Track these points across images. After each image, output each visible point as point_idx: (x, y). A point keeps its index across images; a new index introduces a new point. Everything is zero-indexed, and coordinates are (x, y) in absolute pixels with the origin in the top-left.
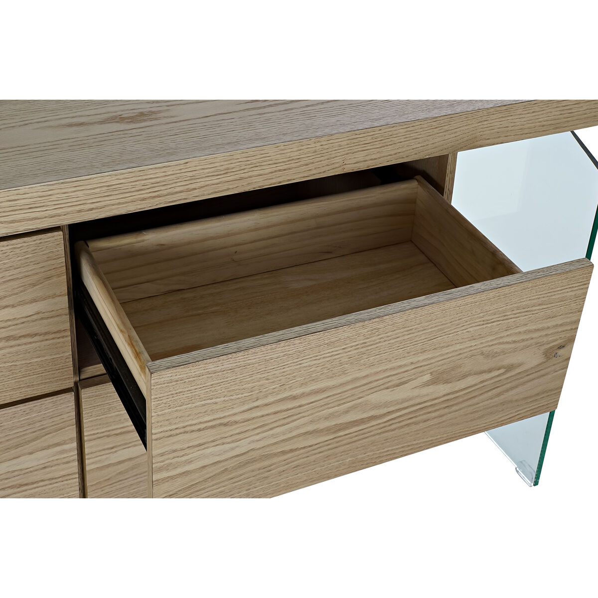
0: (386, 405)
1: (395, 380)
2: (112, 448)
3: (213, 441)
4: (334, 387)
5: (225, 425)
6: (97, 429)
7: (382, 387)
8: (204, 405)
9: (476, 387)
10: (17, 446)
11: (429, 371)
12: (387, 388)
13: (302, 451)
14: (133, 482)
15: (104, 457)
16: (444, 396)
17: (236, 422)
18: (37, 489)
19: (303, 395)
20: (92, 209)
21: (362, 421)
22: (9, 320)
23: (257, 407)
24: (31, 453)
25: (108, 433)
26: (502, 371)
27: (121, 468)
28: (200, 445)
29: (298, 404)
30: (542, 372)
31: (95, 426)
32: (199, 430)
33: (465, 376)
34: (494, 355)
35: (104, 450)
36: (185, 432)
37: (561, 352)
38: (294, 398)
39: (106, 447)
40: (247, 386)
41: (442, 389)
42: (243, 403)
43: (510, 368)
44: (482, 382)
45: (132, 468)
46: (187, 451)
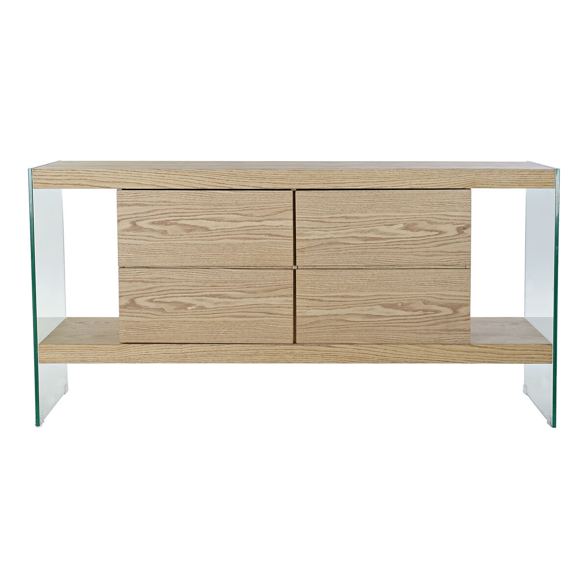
0: (385, 233)
1: (388, 222)
2: (308, 307)
3: (317, 228)
4: (362, 218)
5: (322, 222)
6: (302, 293)
7: (383, 224)
8: (314, 210)
9: (426, 238)
10: (269, 291)
11: (403, 223)
12: (385, 225)
13: (352, 245)
14: (316, 331)
15: (305, 311)
16: (412, 237)
17: (326, 222)
18: (276, 318)
19: (351, 217)
20: (304, 184)
21: (376, 239)
22: (270, 226)
23: (333, 217)
24: (274, 297)
25: (306, 297)
26: (437, 233)
27: (313, 320)
28: (313, 228)
29: (349, 221)
30: (457, 240)
31: (301, 291)
32: (312, 221)
33: (419, 230)
34: (432, 223)
35: (304, 306)
36: (307, 220)
37: (465, 231)
38: (347, 218)
39: (306, 305)
40: (329, 207)
41: (410, 234)
42: (328, 214)
43: (441, 232)
44: (428, 236)
45: (317, 322)
46: (308, 229)
